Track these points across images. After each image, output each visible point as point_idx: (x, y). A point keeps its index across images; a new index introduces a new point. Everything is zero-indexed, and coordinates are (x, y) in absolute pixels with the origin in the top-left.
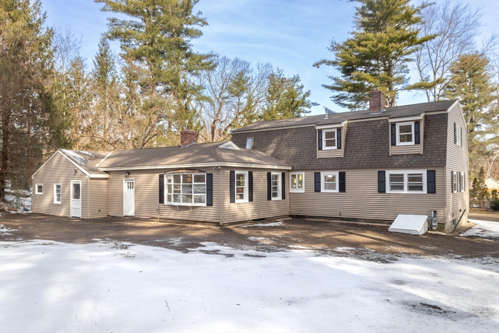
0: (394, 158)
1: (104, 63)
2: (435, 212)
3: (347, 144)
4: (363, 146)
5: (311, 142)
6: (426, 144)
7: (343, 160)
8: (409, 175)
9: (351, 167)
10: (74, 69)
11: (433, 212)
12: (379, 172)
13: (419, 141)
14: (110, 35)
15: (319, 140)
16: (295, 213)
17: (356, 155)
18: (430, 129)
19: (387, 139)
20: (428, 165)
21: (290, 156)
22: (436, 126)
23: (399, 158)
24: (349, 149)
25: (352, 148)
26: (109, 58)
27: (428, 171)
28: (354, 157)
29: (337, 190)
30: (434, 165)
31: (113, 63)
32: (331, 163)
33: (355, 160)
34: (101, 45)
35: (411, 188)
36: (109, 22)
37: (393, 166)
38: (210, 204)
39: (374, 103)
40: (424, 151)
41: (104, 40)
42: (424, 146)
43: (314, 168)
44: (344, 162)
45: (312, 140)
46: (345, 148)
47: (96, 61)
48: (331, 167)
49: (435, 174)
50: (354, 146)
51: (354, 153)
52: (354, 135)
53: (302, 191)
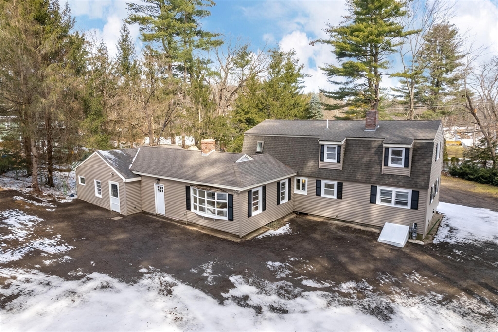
0: (386, 177)
1: (125, 48)
2: (416, 224)
3: (345, 159)
4: (359, 162)
5: (314, 153)
6: (414, 168)
7: (341, 173)
8: (397, 192)
9: (348, 179)
10: (100, 54)
11: (414, 224)
12: (372, 186)
13: (408, 165)
14: (129, 20)
15: (321, 153)
16: (299, 210)
17: (353, 169)
18: (418, 155)
19: (381, 159)
20: (414, 186)
21: (295, 162)
22: (423, 152)
23: (389, 177)
24: (347, 163)
25: (350, 163)
26: (129, 43)
27: (413, 191)
28: (351, 171)
29: (335, 197)
30: (419, 187)
31: (134, 48)
32: (331, 174)
33: (352, 174)
34: (122, 31)
35: (397, 203)
36: (128, 7)
37: (384, 183)
38: (231, 218)
39: (370, 122)
40: (411, 173)
41: (125, 26)
42: (411, 169)
43: (316, 176)
44: (342, 175)
45: (315, 151)
46: (344, 162)
47: (118, 46)
48: (331, 178)
49: (418, 195)
50: (352, 161)
51: (351, 167)
52: (352, 151)
53: (305, 193)
